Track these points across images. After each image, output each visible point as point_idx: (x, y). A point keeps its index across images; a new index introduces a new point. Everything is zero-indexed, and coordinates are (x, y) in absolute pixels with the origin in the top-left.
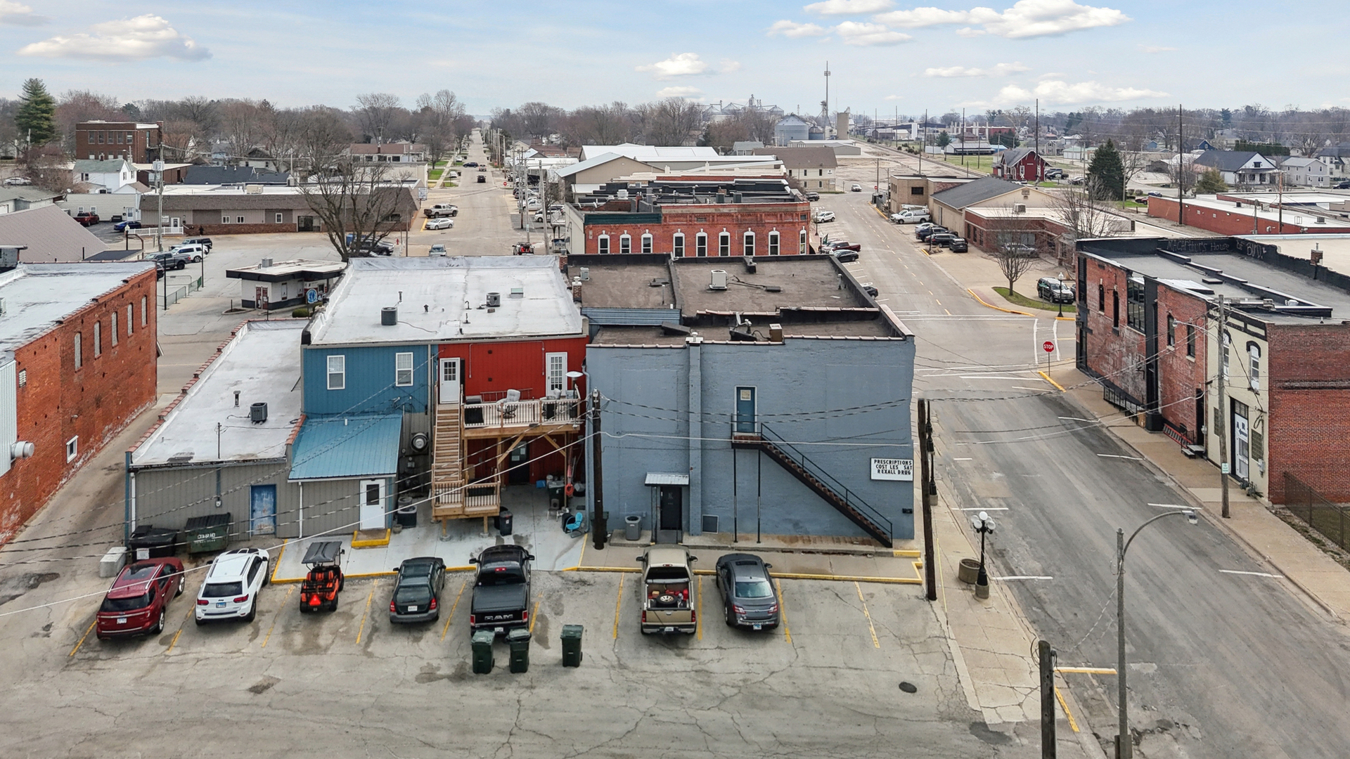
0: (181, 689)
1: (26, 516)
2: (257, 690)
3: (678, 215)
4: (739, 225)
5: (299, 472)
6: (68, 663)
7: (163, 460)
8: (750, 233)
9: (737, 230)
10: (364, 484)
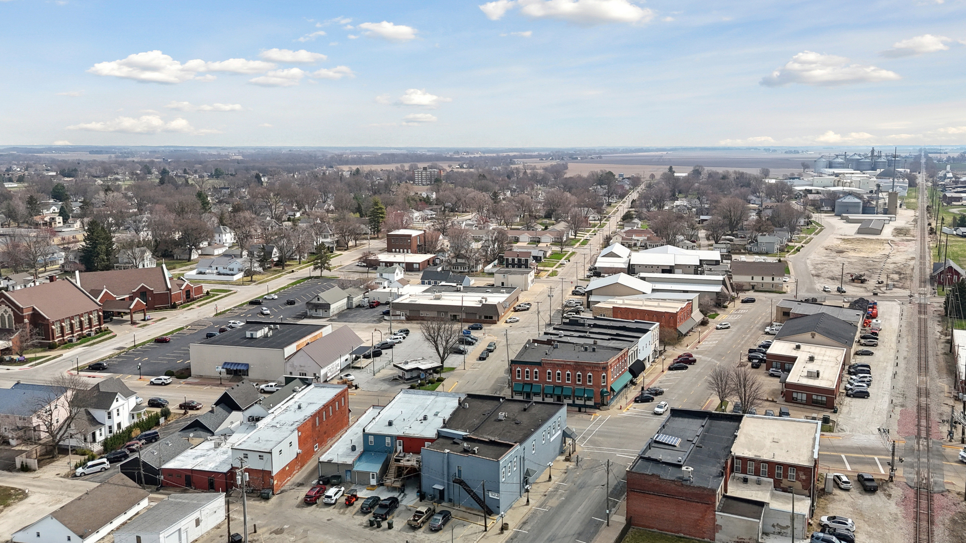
0: (315, 517)
1: (301, 467)
2: (328, 520)
3: (548, 363)
4: (575, 370)
5: (355, 469)
6: (298, 506)
7: (326, 461)
8: (579, 373)
9: (574, 372)
10: (371, 473)
